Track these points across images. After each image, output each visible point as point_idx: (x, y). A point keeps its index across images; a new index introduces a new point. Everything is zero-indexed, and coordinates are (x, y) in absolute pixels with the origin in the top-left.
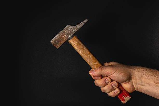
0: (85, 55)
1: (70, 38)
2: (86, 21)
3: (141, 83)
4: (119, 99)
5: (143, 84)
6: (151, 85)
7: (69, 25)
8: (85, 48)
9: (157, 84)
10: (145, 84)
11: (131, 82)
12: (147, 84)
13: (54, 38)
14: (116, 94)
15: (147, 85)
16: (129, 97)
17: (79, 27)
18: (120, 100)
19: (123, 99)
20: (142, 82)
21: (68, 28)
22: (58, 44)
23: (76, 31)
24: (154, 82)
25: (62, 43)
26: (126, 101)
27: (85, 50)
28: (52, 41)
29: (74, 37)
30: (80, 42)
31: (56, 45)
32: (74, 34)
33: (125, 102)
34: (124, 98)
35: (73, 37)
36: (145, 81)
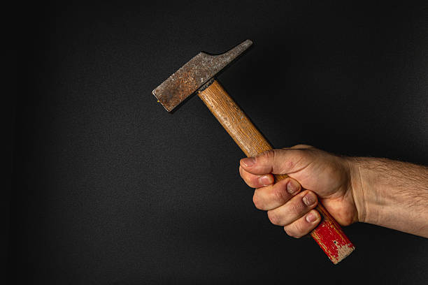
0: (239, 133)
1: (203, 87)
2: (246, 44)
3: (375, 198)
4: (322, 250)
5: (381, 199)
6: (400, 201)
7: (203, 52)
8: (240, 113)
9: (417, 199)
10: (387, 200)
11: (350, 195)
12: (390, 197)
13: (162, 84)
14: (310, 225)
15: (392, 201)
16: (351, 246)
17: (228, 58)
18: (326, 255)
19: (335, 253)
20: (377, 194)
21: (200, 60)
22: (171, 101)
23: (220, 69)
24: (408, 194)
25: (182, 97)
26: (341, 258)
27: (239, 120)
28: (157, 91)
29: (215, 84)
30: (229, 99)
31: (167, 102)
32: (216, 77)
33: (340, 260)
34: (336, 248)
35: (210, 84)
36: (384, 192)
